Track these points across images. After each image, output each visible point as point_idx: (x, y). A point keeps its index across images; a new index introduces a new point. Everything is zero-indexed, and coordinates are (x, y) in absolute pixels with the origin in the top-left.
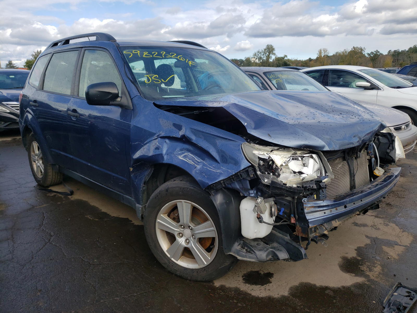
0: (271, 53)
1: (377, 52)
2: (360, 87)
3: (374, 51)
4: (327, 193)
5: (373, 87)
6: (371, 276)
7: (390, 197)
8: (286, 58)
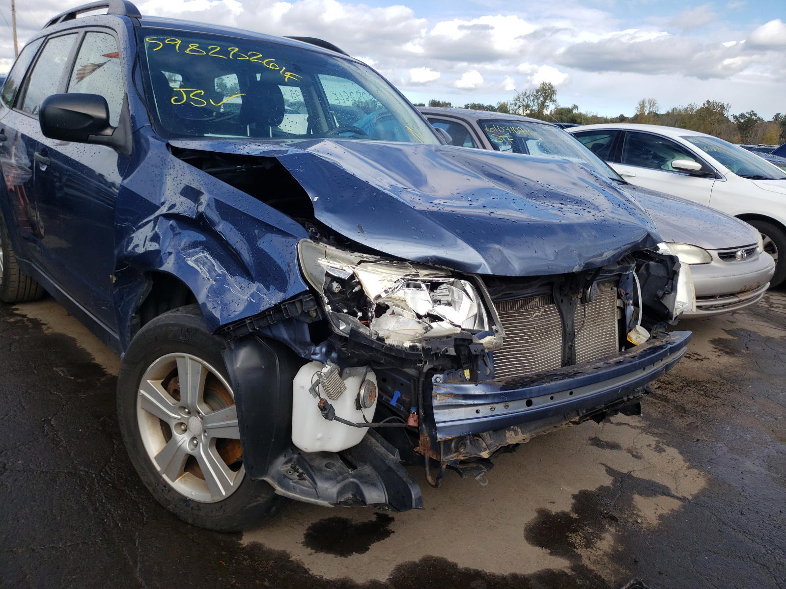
0: (549, 98)
1: (752, 115)
2: (680, 171)
3: (747, 113)
4: (497, 370)
5: (706, 172)
6: (584, 556)
7: (688, 393)
8: (575, 111)
